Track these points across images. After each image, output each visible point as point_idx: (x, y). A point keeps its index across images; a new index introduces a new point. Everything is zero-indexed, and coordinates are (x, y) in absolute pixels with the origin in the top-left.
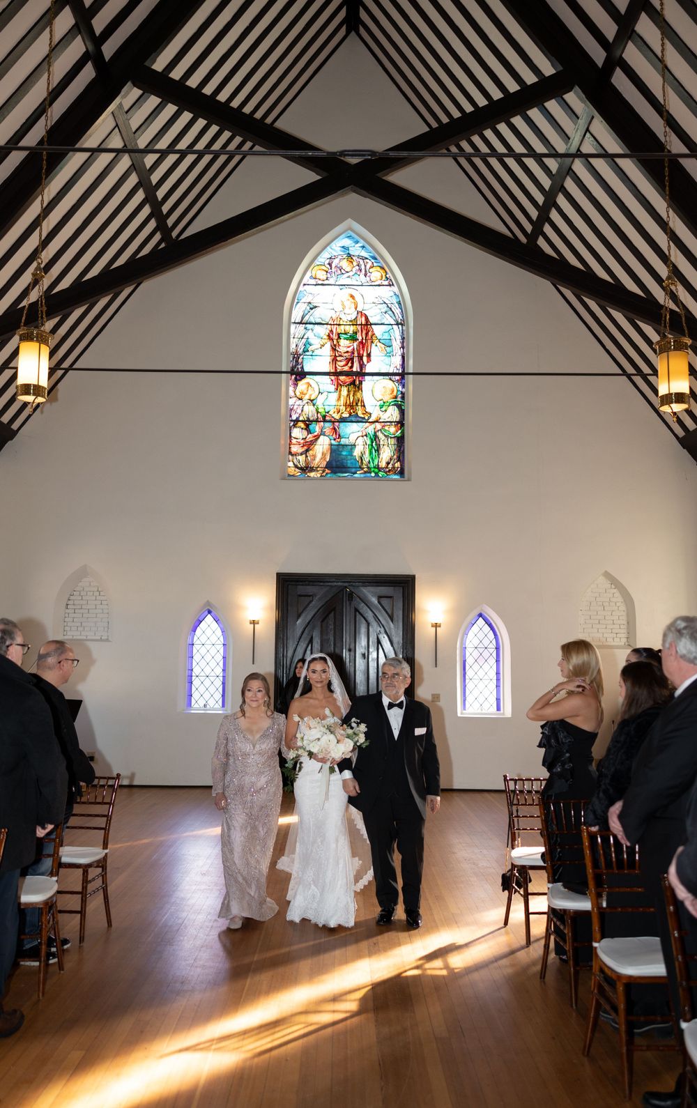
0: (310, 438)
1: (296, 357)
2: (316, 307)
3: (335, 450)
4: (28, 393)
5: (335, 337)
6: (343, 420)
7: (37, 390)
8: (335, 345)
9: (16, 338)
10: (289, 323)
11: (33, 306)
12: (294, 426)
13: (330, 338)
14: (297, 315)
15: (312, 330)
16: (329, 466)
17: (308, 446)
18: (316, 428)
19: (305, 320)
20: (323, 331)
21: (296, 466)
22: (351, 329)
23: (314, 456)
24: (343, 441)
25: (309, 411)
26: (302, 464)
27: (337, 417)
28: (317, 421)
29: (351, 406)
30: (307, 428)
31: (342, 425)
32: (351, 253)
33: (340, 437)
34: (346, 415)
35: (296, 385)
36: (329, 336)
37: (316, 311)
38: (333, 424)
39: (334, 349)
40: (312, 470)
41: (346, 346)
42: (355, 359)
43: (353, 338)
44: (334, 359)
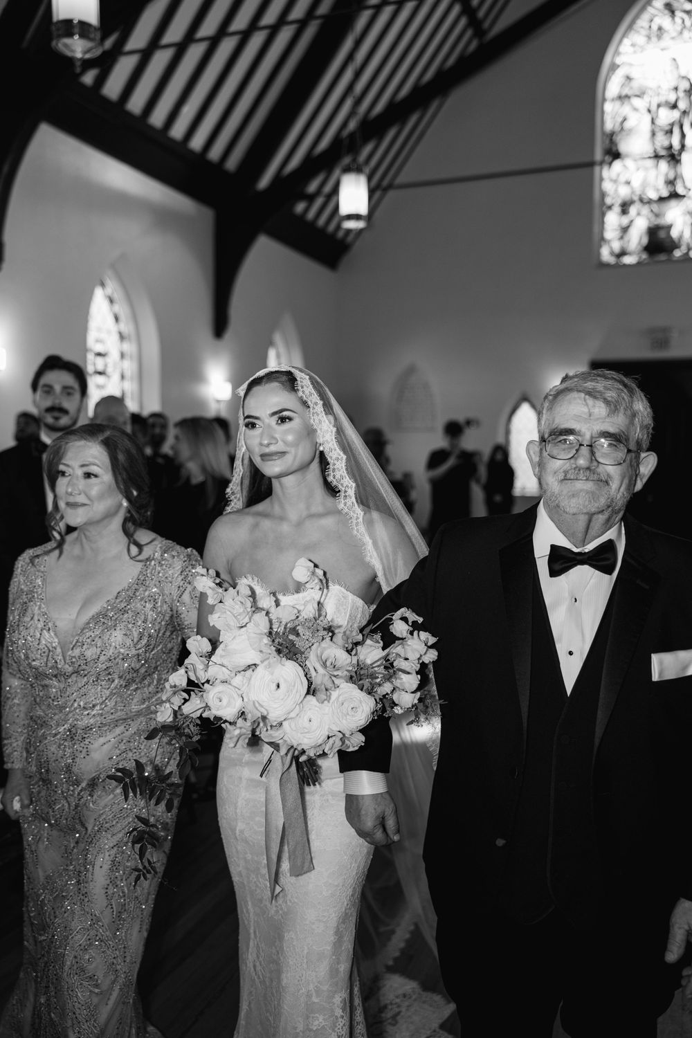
0: (625, 221)
1: (611, 137)
2: (632, 79)
3: (653, 232)
4: (351, 221)
5: (654, 108)
6: (662, 199)
7: (357, 217)
8: (654, 118)
9: (337, 172)
10: (604, 100)
11: (352, 135)
12: (609, 211)
13: (649, 111)
14: (611, 92)
15: (630, 104)
17: (625, 230)
18: (633, 210)
19: (623, 93)
20: (642, 104)
21: (611, 253)
22: (672, 98)
23: (629, 242)
24: (661, 222)
26: (617, 250)
27: (655, 196)
28: (633, 202)
30: (623, 212)
31: (661, 205)
33: (658, 217)
34: (665, 194)
35: (610, 167)
36: (648, 109)
37: (633, 83)
38: (652, 206)
39: (653, 122)
40: (626, 254)
41: (666, 117)
42: (676, 131)
43: (674, 106)
44: (653, 134)
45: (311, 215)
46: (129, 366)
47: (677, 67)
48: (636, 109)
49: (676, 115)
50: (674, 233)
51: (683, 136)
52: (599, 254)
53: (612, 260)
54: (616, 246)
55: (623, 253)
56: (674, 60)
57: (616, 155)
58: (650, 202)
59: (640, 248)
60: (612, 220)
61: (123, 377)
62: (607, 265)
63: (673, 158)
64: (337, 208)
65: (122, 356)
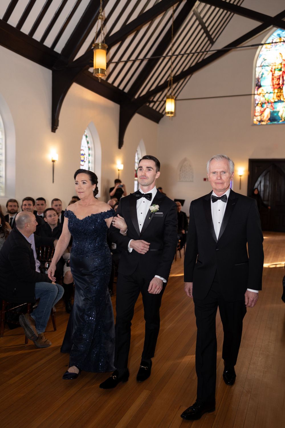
0: (262, 109)
1: (258, 79)
2: (266, 60)
3: (272, 113)
4: (169, 114)
5: (273, 70)
6: (275, 102)
7: (172, 113)
8: (273, 74)
10: (256, 67)
12: (257, 105)
13: (271, 71)
14: (258, 64)
15: (265, 68)
16: (270, 120)
17: (262, 112)
18: (265, 106)
19: (262, 65)
20: (269, 69)
21: (257, 120)
22: (280, 67)
23: (264, 117)
24: (275, 110)
25: (262, 99)
26: (259, 119)
27: (273, 101)
28: (265, 103)
29: (279, 96)
30: (262, 106)
31: (275, 104)
32: (281, 36)
33: (274, 108)
34: (276, 100)
35: (258, 90)
36: (271, 70)
37: (266, 61)
38: (272, 104)
39: (273, 75)
40: (263, 121)
41: (278, 73)
42: (281, 78)
43: (280, 70)
44: (273, 79)
45: (154, 108)
46: (91, 158)
47: (282, 56)
48: (267, 71)
49: (281, 73)
50: (280, 114)
51: (283, 80)
52: (253, 121)
53: (258, 123)
54: (259, 118)
55: (261, 121)
56: (281, 54)
57: (259, 86)
58: (271, 103)
59: (268, 119)
60: (258, 109)
61: (89, 162)
62: (256, 125)
63: (280, 88)
64: (165, 109)
65: (89, 155)
